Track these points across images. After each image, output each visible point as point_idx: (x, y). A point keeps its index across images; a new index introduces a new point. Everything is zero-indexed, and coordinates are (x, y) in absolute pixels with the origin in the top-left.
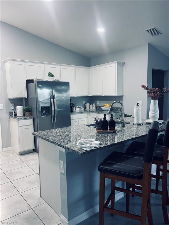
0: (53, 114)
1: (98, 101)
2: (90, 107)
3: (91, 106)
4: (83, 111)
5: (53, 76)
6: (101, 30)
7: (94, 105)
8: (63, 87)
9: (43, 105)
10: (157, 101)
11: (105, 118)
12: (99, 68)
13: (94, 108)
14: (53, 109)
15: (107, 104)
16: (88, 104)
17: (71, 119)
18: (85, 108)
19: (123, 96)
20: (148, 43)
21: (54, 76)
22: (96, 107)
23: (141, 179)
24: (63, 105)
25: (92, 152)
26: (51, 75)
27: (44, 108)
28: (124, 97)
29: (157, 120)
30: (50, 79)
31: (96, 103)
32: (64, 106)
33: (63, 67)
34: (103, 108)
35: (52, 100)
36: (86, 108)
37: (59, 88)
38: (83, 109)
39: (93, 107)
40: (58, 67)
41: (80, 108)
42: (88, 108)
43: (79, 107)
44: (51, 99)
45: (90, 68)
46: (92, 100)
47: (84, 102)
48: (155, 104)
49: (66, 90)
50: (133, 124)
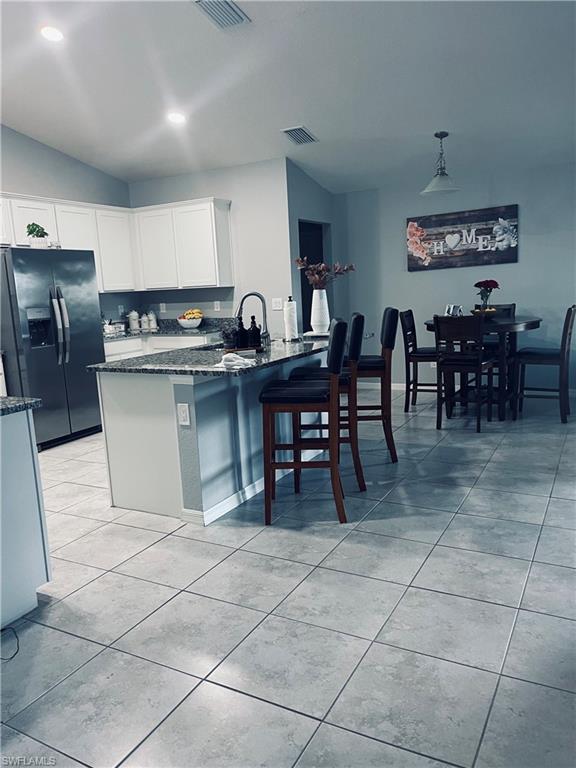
0: (61, 340)
1: (163, 306)
2: (140, 322)
3: (144, 318)
4: (124, 333)
5: (42, 234)
6: (177, 118)
7: (152, 316)
8: (79, 266)
9: (32, 315)
10: (324, 291)
12: (162, 212)
13: (154, 325)
14: (60, 326)
15: (195, 311)
16: (134, 315)
17: (106, 354)
18: (128, 325)
19: (233, 288)
20: (287, 159)
21: (47, 234)
22: (158, 322)
24: (84, 315)
26: (36, 231)
27: (34, 325)
28: (235, 290)
30: (37, 244)
31: (156, 311)
32: (84, 318)
33: (64, 208)
34: (182, 322)
35: (55, 301)
37: (68, 267)
38: (123, 327)
39: (150, 322)
40: (49, 207)
41: (114, 326)
42: (134, 325)
43: (110, 324)
44: (51, 298)
45: (133, 212)
46: (143, 301)
47: (121, 310)
48: (321, 297)
49: (88, 275)
50: (284, 341)
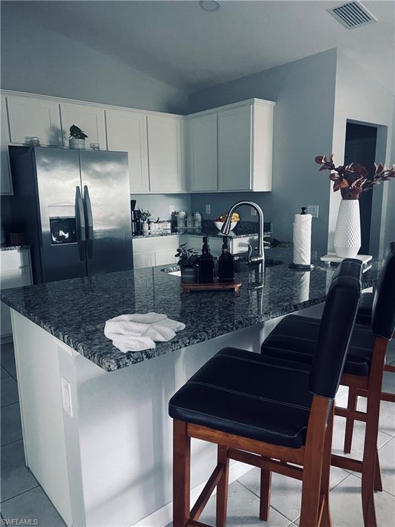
0: (84, 238)
1: (207, 207)
3: (190, 218)
4: (169, 232)
5: (82, 136)
7: (197, 216)
11: (205, 248)
13: (198, 224)
14: (83, 225)
16: (182, 215)
19: (271, 192)
21: (87, 137)
22: (203, 222)
23: (299, 448)
25: (149, 357)
26: (77, 133)
29: (354, 255)
32: (112, 218)
33: (113, 112)
34: (217, 224)
35: (80, 200)
36: (176, 226)
37: (97, 167)
38: (169, 226)
41: (160, 224)
43: (157, 222)
44: (76, 197)
45: (185, 119)
47: (171, 210)
